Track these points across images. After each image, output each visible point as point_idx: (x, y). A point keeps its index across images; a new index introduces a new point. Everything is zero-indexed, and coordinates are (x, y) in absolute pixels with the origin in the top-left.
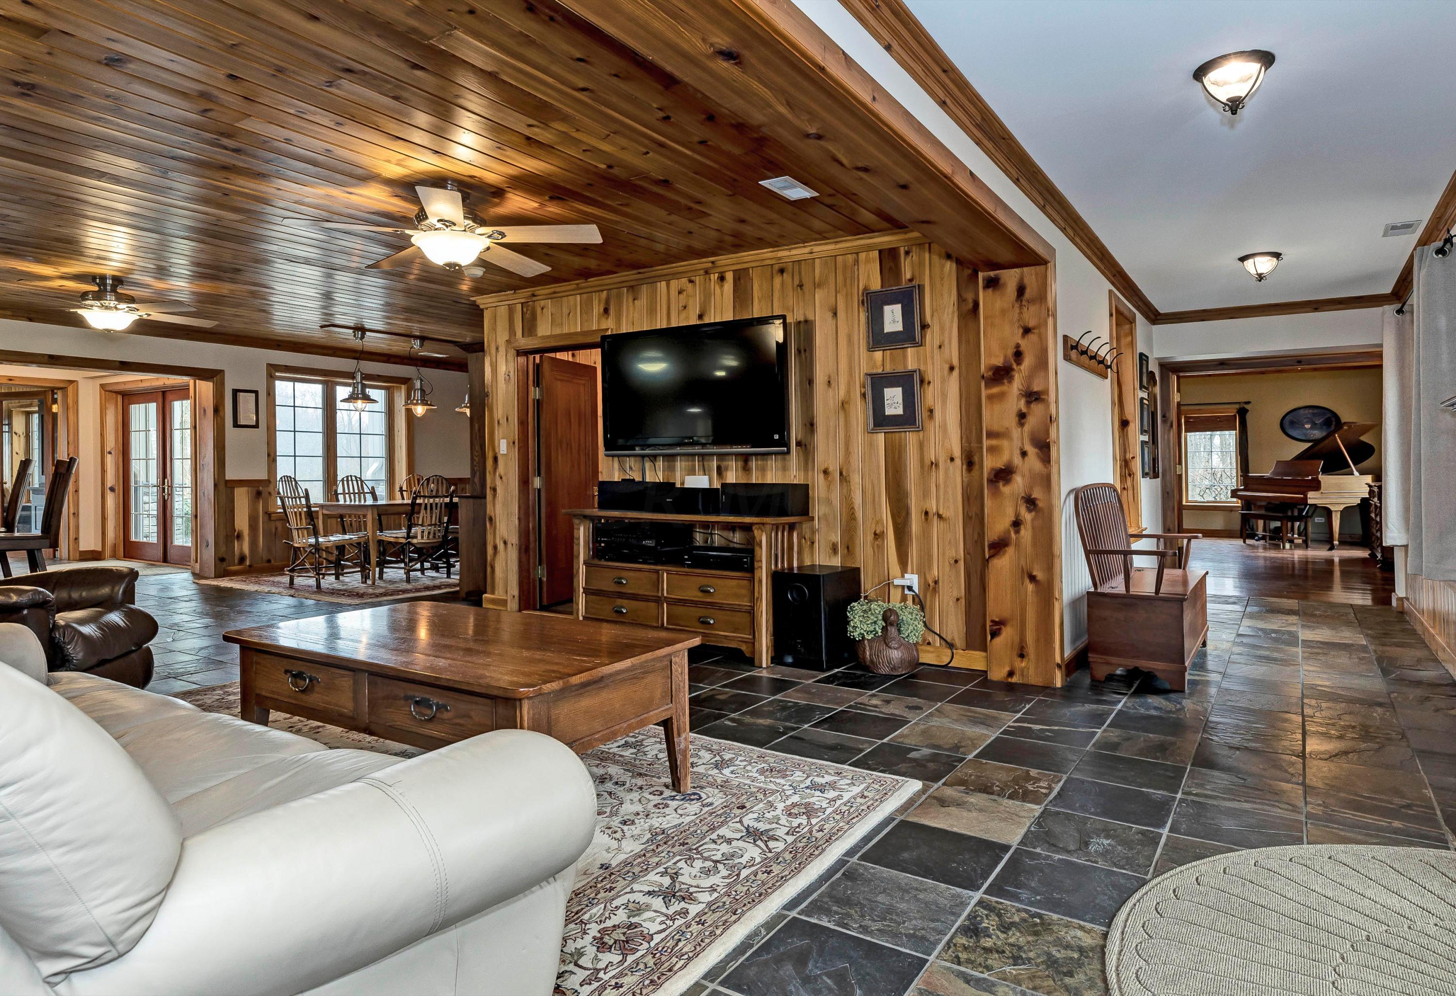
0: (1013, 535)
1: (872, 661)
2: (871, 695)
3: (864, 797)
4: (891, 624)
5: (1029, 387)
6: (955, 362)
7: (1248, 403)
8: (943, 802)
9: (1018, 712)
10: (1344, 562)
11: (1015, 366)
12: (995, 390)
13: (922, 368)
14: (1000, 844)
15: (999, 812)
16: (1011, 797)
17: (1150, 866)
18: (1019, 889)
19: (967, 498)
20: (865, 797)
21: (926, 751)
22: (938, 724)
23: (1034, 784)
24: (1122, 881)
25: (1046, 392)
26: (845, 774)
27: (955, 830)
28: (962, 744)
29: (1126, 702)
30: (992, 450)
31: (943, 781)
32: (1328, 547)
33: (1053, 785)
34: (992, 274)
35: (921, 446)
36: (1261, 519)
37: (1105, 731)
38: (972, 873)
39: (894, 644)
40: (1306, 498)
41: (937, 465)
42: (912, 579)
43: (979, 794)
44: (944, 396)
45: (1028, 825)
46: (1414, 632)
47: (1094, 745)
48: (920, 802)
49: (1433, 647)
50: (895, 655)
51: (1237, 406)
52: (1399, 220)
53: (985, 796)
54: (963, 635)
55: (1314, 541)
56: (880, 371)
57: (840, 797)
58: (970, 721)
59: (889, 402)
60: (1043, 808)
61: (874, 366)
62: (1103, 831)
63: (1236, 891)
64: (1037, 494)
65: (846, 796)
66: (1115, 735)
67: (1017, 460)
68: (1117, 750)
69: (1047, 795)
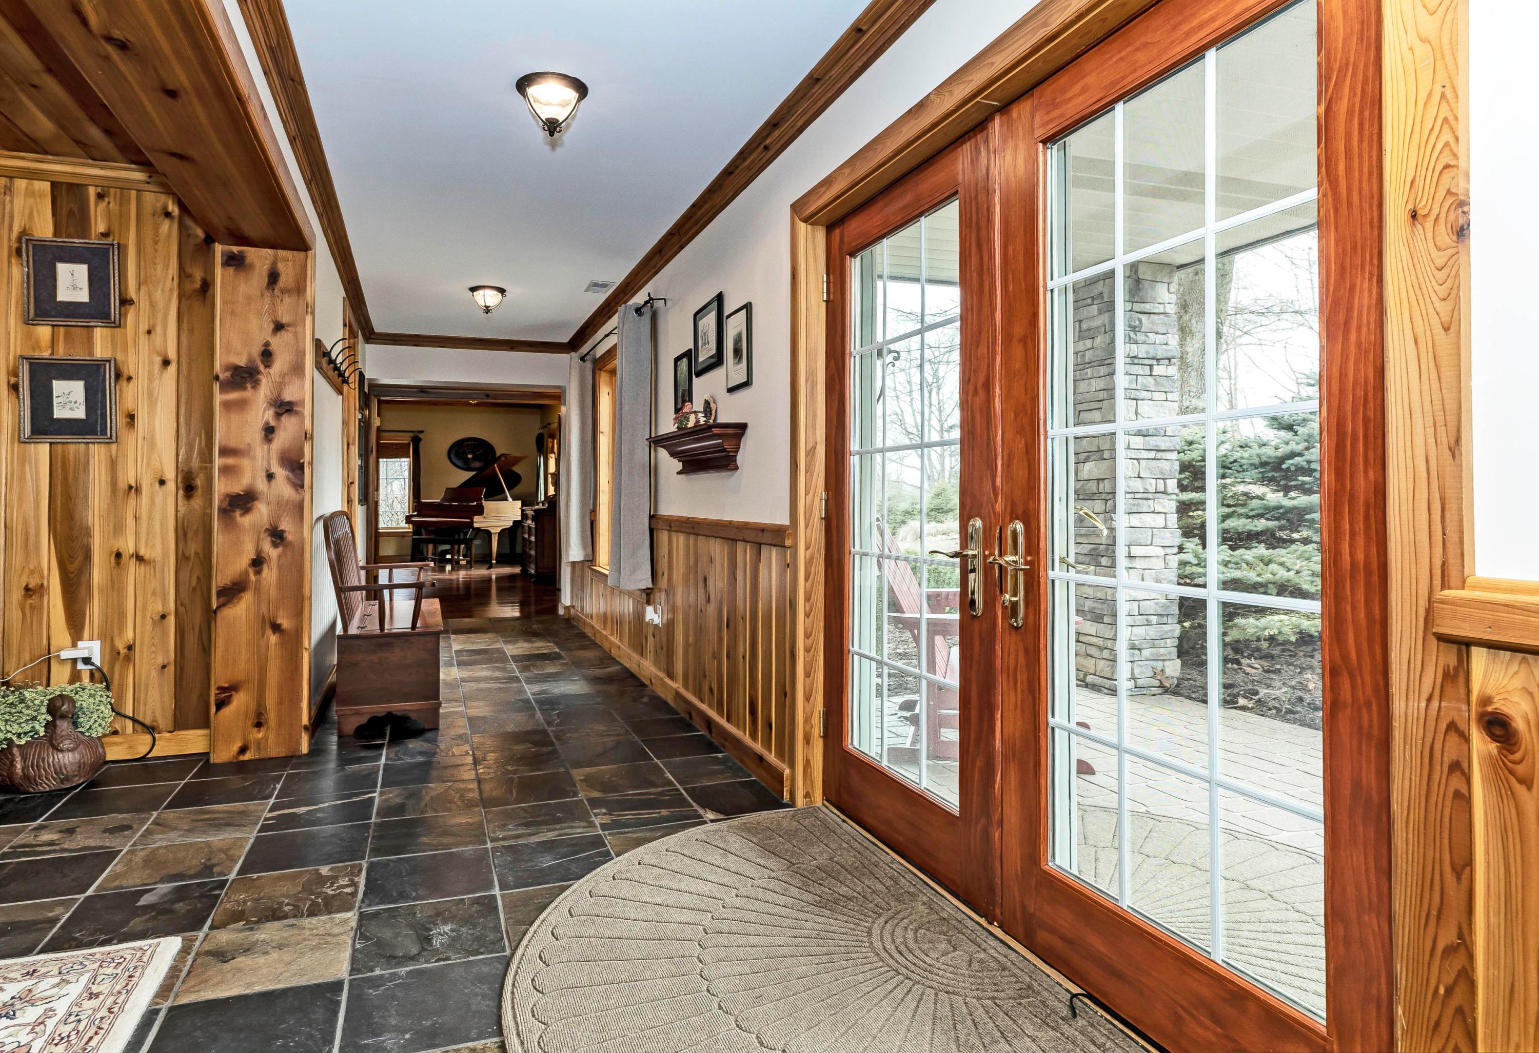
0: (252, 577)
1: (26, 777)
2: (35, 829)
3: (93, 996)
4: (63, 717)
5: (279, 396)
6: (172, 355)
7: (422, 432)
8: (222, 956)
9: (269, 797)
10: (499, 579)
11: (262, 368)
12: (234, 396)
13: (119, 357)
14: (327, 984)
15: (305, 940)
16: (312, 913)
17: (502, 939)
18: (380, 1035)
19: (182, 533)
20: (97, 995)
21: (164, 888)
22: (164, 844)
23: (332, 885)
24: (485, 969)
25: (302, 403)
26: (43, 970)
27: (258, 989)
28: (214, 861)
29: (387, 754)
30: (226, 470)
31: (209, 923)
32: (487, 566)
33: (356, 879)
34: (235, 249)
35: (113, 464)
36: (431, 543)
37: (381, 794)
38: (310, 1043)
39: (66, 744)
40: (472, 522)
41: (138, 490)
42: (91, 648)
43: (268, 925)
44: (152, 400)
45: (350, 942)
46: (583, 636)
47: (378, 814)
48: (187, 968)
49: (606, 646)
50: (68, 759)
51: (411, 435)
52: (600, 279)
53: (276, 924)
54: (170, 712)
55: (475, 562)
56: (46, 354)
57: (49, 1013)
58: (212, 826)
59: (60, 400)
60: (357, 914)
61: (37, 346)
62: (437, 915)
63: (591, 932)
64: (285, 525)
65: (61, 1007)
66: (394, 795)
67: (261, 485)
68: (404, 812)
69: (354, 894)
